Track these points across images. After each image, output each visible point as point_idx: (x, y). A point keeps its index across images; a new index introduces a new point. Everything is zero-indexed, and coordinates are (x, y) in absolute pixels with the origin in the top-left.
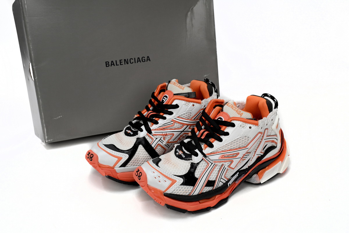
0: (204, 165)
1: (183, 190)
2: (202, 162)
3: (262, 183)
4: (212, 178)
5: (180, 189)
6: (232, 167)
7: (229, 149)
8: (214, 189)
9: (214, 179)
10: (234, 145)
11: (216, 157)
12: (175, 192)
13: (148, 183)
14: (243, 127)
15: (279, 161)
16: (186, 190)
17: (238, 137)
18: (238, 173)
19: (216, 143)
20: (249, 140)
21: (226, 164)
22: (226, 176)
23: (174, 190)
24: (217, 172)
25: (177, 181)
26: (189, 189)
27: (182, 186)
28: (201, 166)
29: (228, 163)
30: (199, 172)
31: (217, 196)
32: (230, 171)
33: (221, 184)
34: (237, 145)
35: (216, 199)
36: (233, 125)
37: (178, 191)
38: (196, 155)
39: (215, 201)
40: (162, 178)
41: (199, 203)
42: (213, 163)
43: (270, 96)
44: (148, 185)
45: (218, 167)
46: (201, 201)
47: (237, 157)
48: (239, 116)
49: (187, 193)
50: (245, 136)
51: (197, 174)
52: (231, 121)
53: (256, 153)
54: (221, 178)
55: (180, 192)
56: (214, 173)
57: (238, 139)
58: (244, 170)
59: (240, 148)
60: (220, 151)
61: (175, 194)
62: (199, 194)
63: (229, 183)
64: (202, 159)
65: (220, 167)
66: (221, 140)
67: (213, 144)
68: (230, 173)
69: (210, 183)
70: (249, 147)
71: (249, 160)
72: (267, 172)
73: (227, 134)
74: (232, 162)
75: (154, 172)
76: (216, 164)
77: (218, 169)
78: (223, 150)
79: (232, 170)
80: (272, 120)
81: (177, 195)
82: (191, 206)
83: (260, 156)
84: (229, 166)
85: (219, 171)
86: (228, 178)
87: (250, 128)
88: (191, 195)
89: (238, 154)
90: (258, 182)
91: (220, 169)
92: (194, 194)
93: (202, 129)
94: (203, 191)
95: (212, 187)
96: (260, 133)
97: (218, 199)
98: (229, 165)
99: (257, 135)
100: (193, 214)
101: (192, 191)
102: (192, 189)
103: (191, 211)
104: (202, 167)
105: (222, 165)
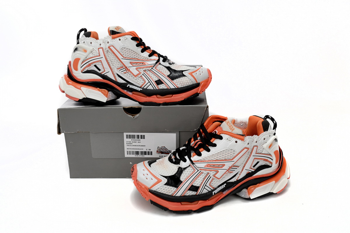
0: (190, 170)
1: (166, 190)
2: (189, 168)
3: (251, 198)
4: (196, 184)
5: (163, 188)
6: (217, 177)
7: (215, 160)
8: (198, 194)
9: (198, 185)
10: (220, 156)
11: (203, 165)
12: (159, 190)
13: (137, 179)
14: (230, 140)
15: (273, 181)
16: (169, 190)
17: (225, 149)
18: (225, 184)
19: (204, 153)
20: (234, 153)
21: (212, 173)
22: (211, 184)
23: (159, 188)
24: (202, 179)
25: (163, 181)
26: (172, 190)
27: (166, 186)
28: (187, 171)
29: (213, 173)
30: (184, 176)
31: (200, 202)
32: (216, 181)
33: (205, 191)
34: (223, 157)
35: (198, 204)
36: (221, 138)
37: (162, 190)
38: (185, 161)
39: (197, 205)
40: (150, 176)
41: (181, 204)
42: (199, 170)
43: (271, 117)
44: (137, 180)
45: (203, 174)
46: (182, 203)
47: (223, 168)
48: (230, 131)
49: (170, 193)
50: (231, 150)
51: (182, 178)
52: (220, 134)
53: (245, 168)
54: (206, 185)
55: (163, 191)
56: (199, 180)
57: (224, 151)
58: (232, 183)
59: (226, 160)
60: (207, 160)
61: (159, 192)
62: (182, 196)
63: (214, 192)
64: (190, 165)
65: (206, 175)
66: (208, 150)
67: (201, 153)
68: (215, 182)
69: (194, 188)
70: (235, 160)
71: (237, 173)
72: (257, 188)
73: (215, 145)
74: (217, 172)
75: (144, 170)
76: (202, 171)
77: (204, 177)
78: (210, 159)
79: (218, 180)
80: (264, 139)
81: (161, 193)
82: (172, 206)
83: (250, 172)
84: (214, 176)
85: (204, 179)
86: (213, 186)
87: (236, 142)
88: (174, 195)
89: (224, 165)
90: (247, 197)
91: (206, 176)
92: (177, 195)
93: (198, 139)
94: (186, 194)
95: (196, 192)
96: (246, 148)
97: (200, 204)
98: (214, 174)
99: (243, 149)
100: (174, 213)
101: (175, 192)
102: (175, 190)
103: (172, 210)
104: (189, 172)
105: (208, 173)
